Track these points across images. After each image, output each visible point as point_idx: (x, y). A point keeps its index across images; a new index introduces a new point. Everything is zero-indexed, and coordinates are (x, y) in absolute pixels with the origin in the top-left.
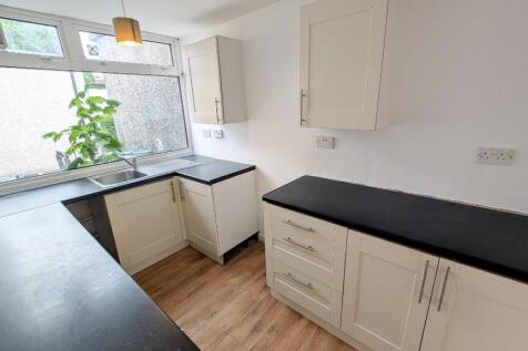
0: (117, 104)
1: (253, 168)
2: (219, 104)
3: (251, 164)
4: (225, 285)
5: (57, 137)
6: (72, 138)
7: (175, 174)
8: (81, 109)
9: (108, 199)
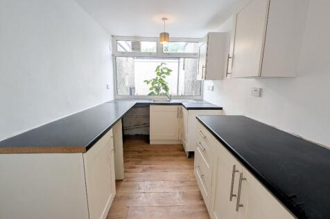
0: (171, 71)
1: (221, 109)
2: (204, 69)
3: (221, 106)
4: (180, 165)
5: (148, 82)
6: (153, 84)
7: (181, 104)
8: (158, 73)
9: (151, 106)
